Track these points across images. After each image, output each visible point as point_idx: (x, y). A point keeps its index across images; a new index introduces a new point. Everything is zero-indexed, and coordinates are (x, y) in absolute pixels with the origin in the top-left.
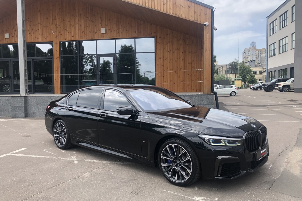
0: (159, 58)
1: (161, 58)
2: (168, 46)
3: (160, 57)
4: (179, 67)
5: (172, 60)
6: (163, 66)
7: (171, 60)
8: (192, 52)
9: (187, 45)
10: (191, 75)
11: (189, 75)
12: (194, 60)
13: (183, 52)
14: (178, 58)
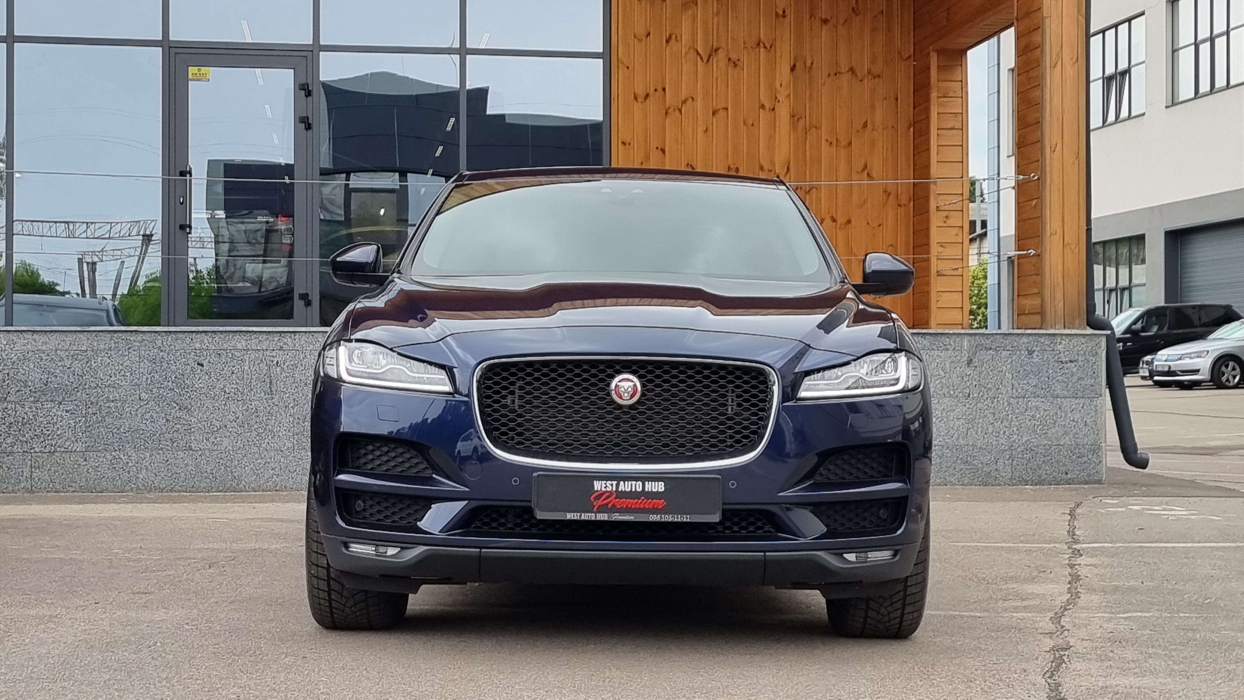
0: (636, 98)
1: (648, 95)
2: (694, 20)
3: (640, 91)
4: (766, 166)
5: (722, 113)
6: (663, 151)
7: (714, 113)
8: (852, 70)
9: (825, 21)
10: (849, 222)
11: (834, 220)
12: (865, 125)
13: (793, 69)
14: (763, 107)
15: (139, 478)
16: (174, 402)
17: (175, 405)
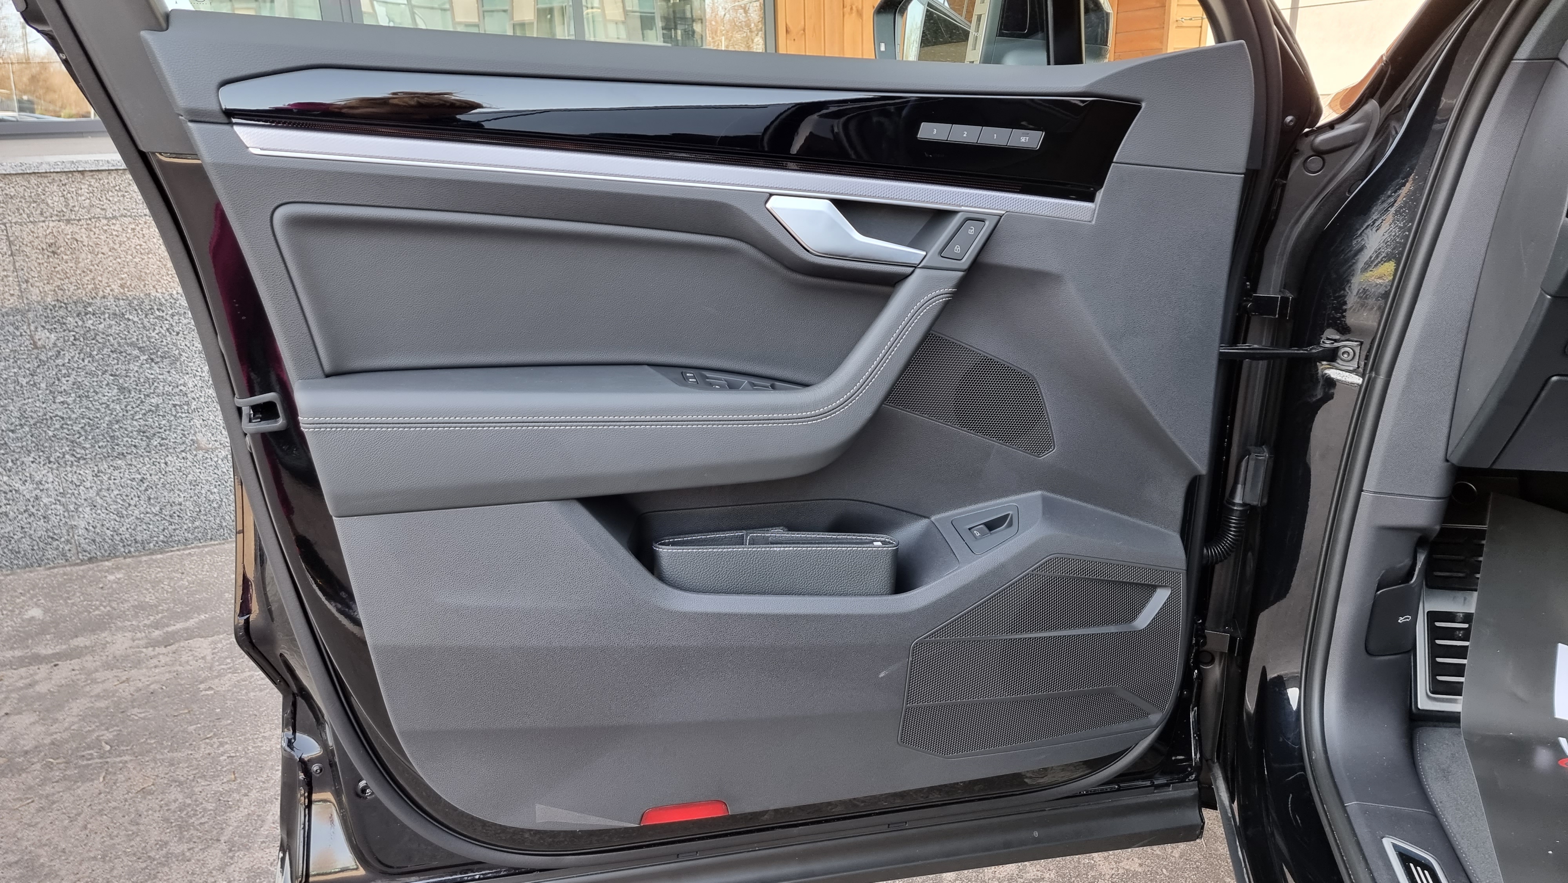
15: (73, 527)
16: (132, 344)
17: (136, 352)
